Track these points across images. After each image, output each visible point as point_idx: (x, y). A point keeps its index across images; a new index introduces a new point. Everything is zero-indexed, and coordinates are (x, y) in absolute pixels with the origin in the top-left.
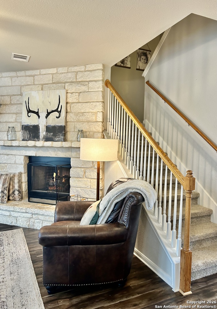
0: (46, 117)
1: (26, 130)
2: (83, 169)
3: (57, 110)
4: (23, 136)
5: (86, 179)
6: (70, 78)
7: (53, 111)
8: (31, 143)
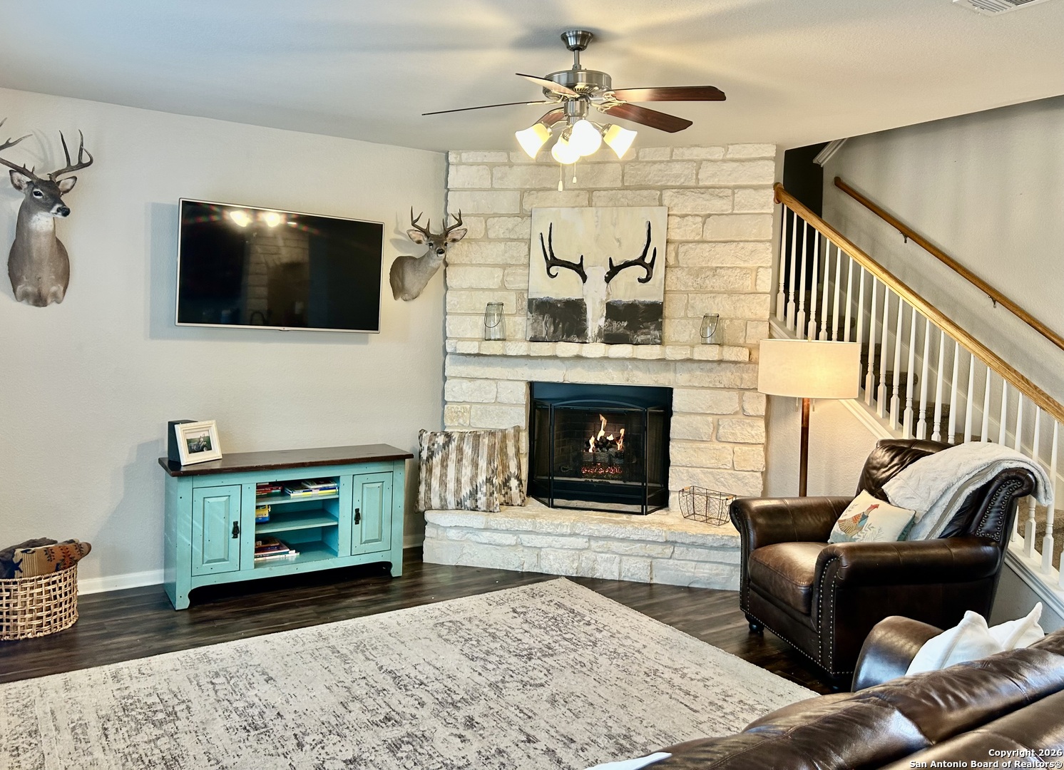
0: (608, 280)
1: (543, 313)
2: (710, 419)
3: (640, 262)
4: (533, 329)
5: (720, 446)
6: (677, 176)
7: (627, 264)
8: (567, 349)
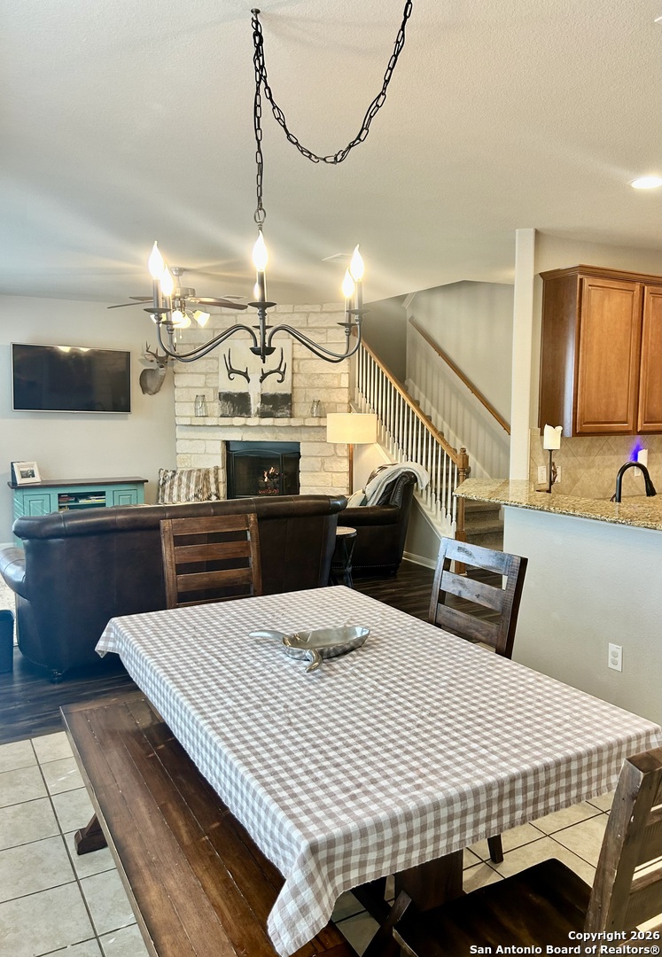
0: (261, 381)
1: (227, 401)
2: (320, 459)
3: (278, 371)
4: (222, 410)
5: (324, 474)
6: (297, 321)
7: (271, 372)
8: (238, 421)
